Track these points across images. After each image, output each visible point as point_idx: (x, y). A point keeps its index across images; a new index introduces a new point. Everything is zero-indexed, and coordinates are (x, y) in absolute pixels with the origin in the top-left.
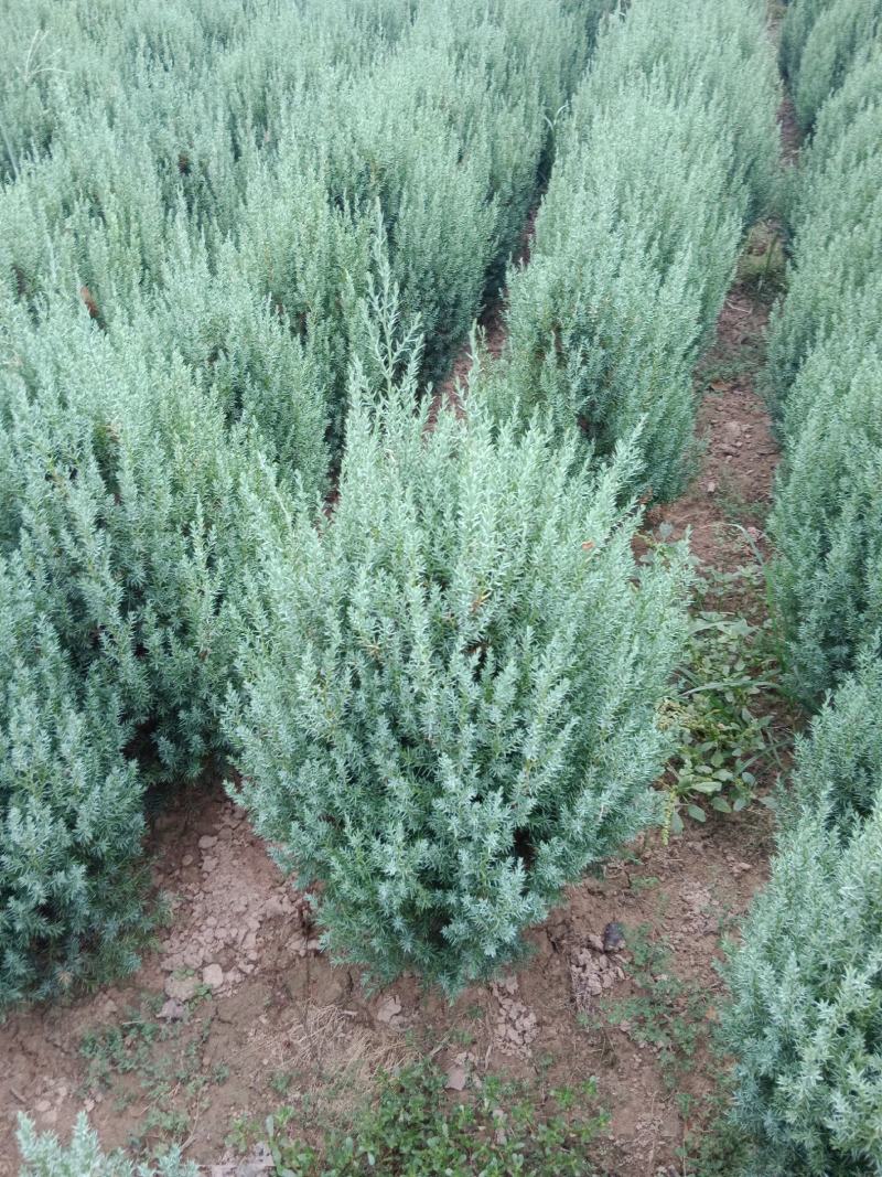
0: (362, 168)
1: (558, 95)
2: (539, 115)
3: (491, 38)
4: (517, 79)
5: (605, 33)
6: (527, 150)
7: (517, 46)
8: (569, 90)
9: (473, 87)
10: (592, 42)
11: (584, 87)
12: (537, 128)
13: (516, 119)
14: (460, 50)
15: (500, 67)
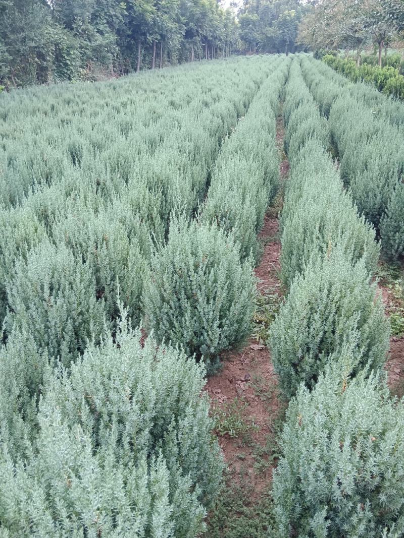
0: (156, 180)
1: (211, 162)
2: (205, 167)
3: (189, 145)
4: (197, 157)
5: (224, 142)
6: (203, 176)
7: (197, 147)
8: (214, 159)
9: (184, 159)
10: (220, 145)
11: (219, 158)
12: (205, 171)
13: (198, 168)
14: (180, 149)
15: (192, 153)
